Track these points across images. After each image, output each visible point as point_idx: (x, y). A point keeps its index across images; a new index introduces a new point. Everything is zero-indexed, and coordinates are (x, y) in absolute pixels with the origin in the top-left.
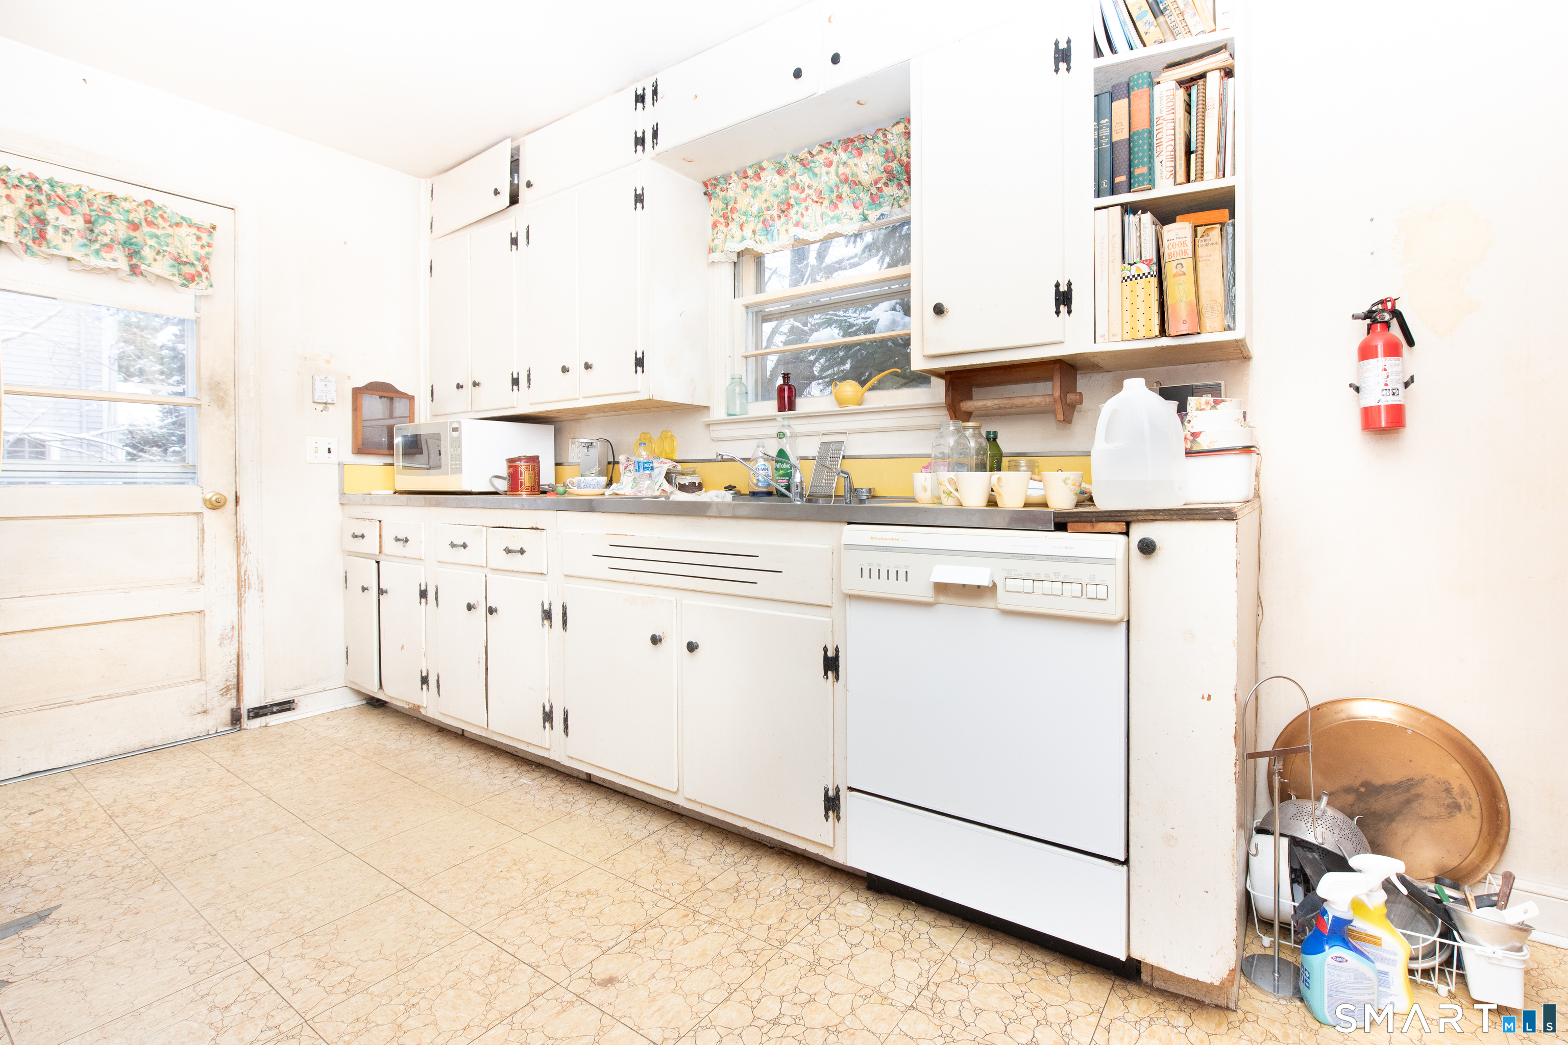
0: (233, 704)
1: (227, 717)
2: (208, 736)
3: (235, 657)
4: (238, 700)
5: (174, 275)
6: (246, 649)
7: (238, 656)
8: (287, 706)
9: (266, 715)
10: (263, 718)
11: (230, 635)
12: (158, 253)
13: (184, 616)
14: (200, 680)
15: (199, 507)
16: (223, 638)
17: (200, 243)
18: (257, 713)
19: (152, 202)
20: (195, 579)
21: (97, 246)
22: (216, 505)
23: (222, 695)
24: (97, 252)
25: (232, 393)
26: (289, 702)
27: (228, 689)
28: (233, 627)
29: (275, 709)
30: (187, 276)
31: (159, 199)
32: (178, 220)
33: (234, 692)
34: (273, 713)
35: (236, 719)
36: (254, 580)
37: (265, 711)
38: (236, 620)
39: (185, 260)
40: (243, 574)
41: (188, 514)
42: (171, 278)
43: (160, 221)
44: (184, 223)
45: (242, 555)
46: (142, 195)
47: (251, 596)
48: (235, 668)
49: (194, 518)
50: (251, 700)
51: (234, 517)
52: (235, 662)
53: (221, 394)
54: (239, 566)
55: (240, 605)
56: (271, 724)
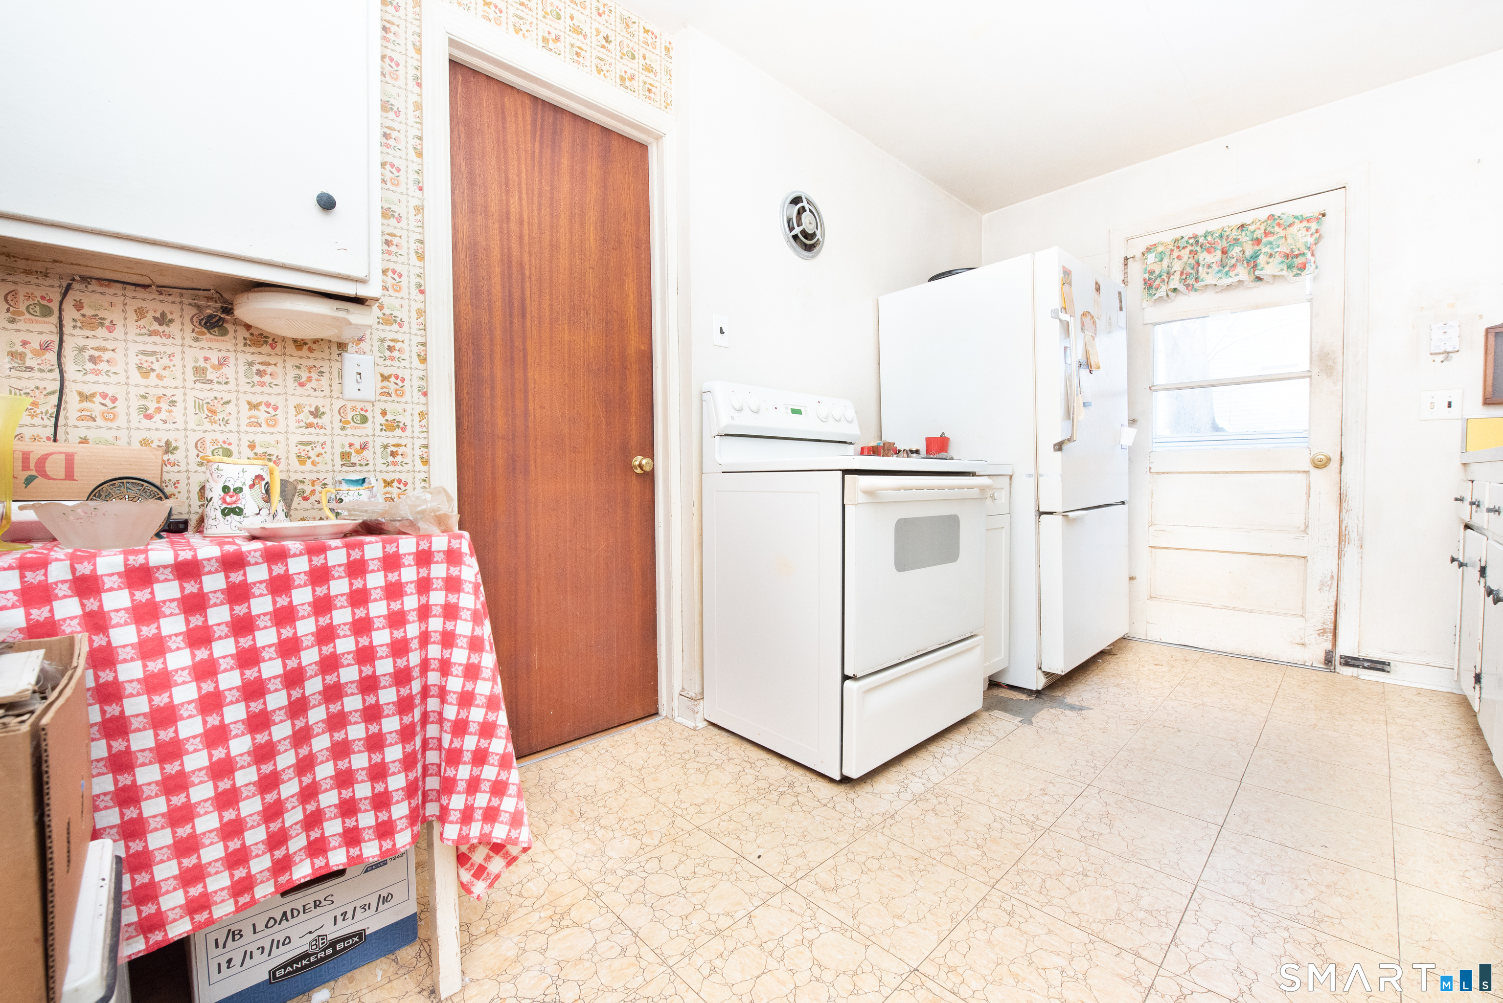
0: (1329, 646)
1: (1322, 657)
2: (1304, 666)
3: (1333, 604)
4: (1334, 644)
5: (1282, 270)
6: (1343, 600)
7: (1336, 604)
8: (1379, 666)
9: (1358, 666)
10: (1355, 669)
11: (1329, 583)
12: (1271, 255)
13: (1291, 559)
14: (1302, 616)
15: (1308, 466)
16: (1322, 584)
17: (1309, 233)
18: (1349, 662)
19: (1273, 215)
20: (1302, 528)
21: (1227, 269)
22: (1320, 464)
23: (1319, 634)
24: (1227, 273)
25: (1340, 360)
26: (1383, 663)
27: (1324, 631)
28: (1333, 577)
29: (1366, 664)
30: (1300, 266)
31: (1276, 211)
32: (1291, 220)
33: (1330, 636)
34: (1364, 667)
35: (1328, 661)
36: (1353, 536)
37: (1357, 663)
38: (1335, 571)
39: (1297, 252)
40: (1343, 529)
41: (1298, 472)
42: (1281, 273)
43: (1277, 229)
44: (1297, 221)
45: (1344, 511)
46: (1263, 214)
47: (1350, 551)
48: (1333, 615)
49: (1304, 476)
50: (1345, 648)
51: (1338, 476)
52: (1333, 609)
53: (1330, 363)
54: (1340, 522)
55: (1339, 558)
56: (1361, 677)
